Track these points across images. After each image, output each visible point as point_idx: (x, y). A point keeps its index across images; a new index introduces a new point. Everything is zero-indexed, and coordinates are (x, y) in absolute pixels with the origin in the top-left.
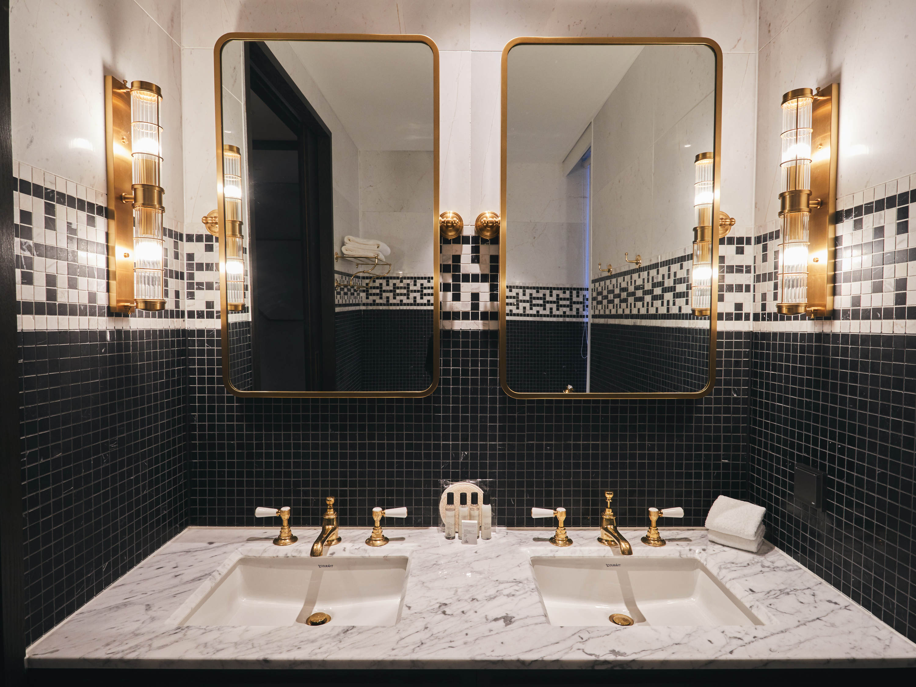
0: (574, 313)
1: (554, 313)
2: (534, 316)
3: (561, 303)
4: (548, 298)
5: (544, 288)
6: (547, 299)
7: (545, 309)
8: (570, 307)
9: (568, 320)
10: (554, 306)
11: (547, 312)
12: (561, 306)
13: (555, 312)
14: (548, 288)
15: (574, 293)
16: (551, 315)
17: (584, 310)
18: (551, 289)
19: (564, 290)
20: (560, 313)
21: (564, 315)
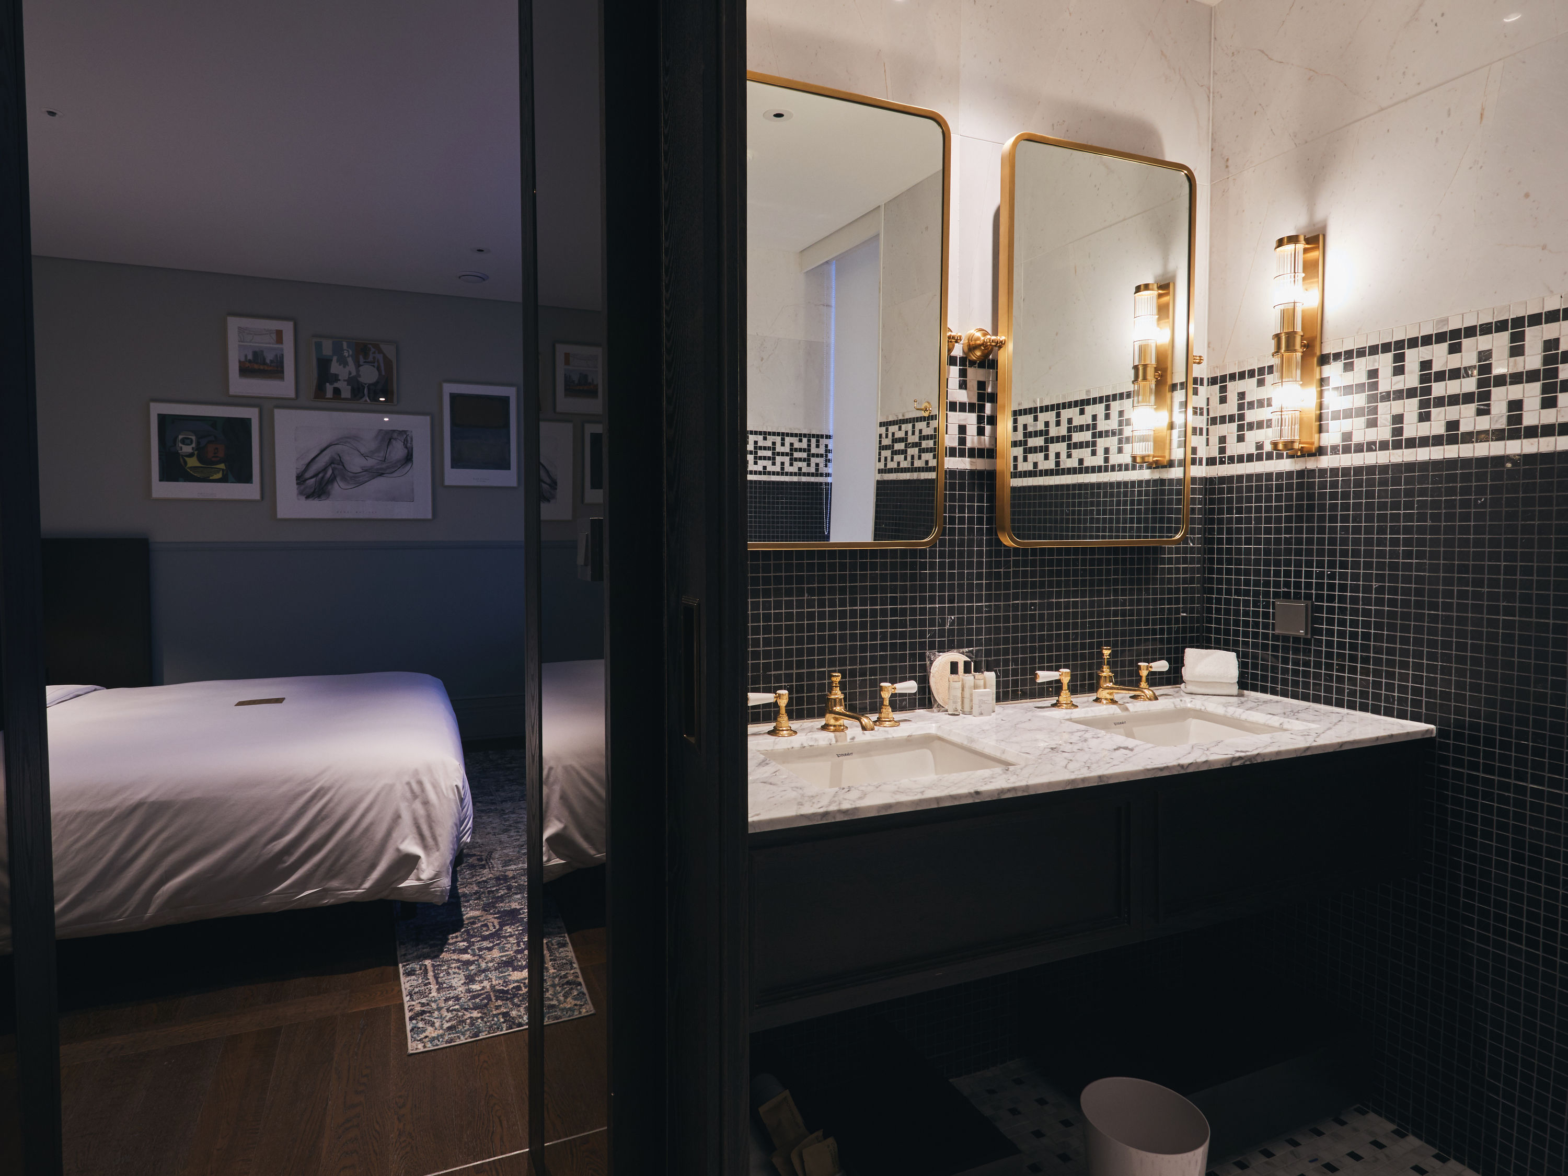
0: (812, 470)
1: (786, 470)
2: (760, 473)
3: (796, 455)
4: (779, 449)
5: (774, 434)
6: (777, 450)
7: (774, 464)
8: (807, 461)
9: (804, 479)
10: (786, 459)
11: (777, 468)
12: (796, 460)
13: (788, 468)
14: (778, 434)
15: (813, 441)
16: (782, 473)
17: (826, 466)
18: (783, 435)
19: (800, 436)
20: (794, 469)
21: (800, 473)
